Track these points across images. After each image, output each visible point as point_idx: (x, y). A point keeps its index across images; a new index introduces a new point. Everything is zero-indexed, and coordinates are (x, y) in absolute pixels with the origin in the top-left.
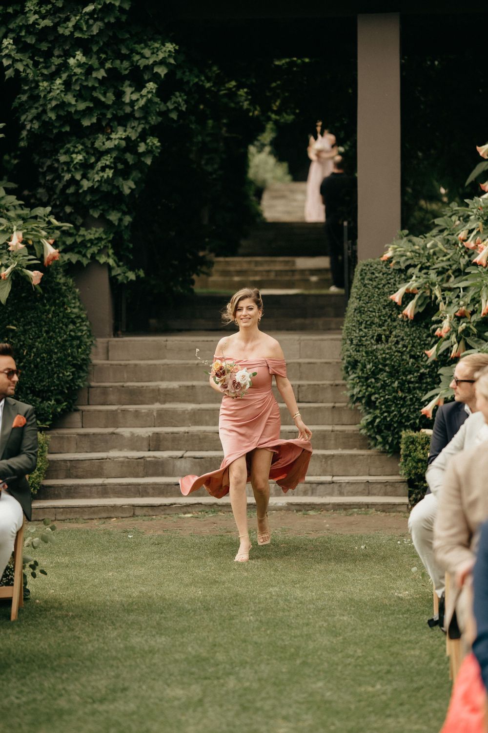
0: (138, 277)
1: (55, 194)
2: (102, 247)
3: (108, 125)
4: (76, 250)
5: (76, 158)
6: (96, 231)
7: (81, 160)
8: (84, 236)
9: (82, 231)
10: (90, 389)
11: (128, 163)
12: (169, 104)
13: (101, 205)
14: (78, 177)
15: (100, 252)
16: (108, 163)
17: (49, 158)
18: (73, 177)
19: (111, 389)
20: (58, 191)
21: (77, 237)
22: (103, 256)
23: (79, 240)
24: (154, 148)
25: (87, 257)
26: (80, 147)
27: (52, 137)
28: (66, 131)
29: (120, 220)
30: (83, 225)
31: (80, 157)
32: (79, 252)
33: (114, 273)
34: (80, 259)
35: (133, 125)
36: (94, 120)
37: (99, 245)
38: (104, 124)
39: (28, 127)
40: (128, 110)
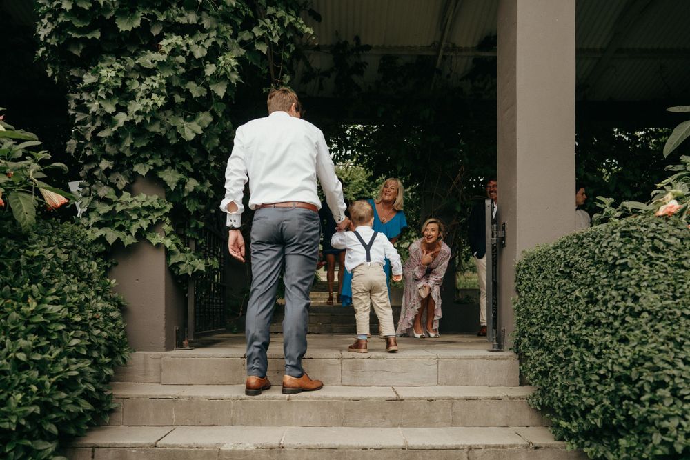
0: (209, 268)
1: (87, 142)
2: (154, 221)
3: (161, 35)
4: (117, 225)
6: (147, 199)
7: (115, 82)
8: (127, 203)
9: (126, 196)
10: (96, 450)
11: (191, 94)
12: (255, 30)
13: (151, 158)
14: (111, 109)
15: (152, 228)
16: (156, 85)
19: (133, 451)
20: (88, 137)
21: (118, 204)
22: (158, 235)
23: (119, 208)
24: (229, 70)
25: (132, 235)
26: (117, 66)
27: (77, 53)
28: (93, 38)
29: (182, 183)
30: (128, 188)
32: (121, 228)
33: (173, 260)
34: (121, 237)
35: (199, 39)
36: (138, 23)
37: (150, 218)
38: (155, 32)
39: (42, 38)
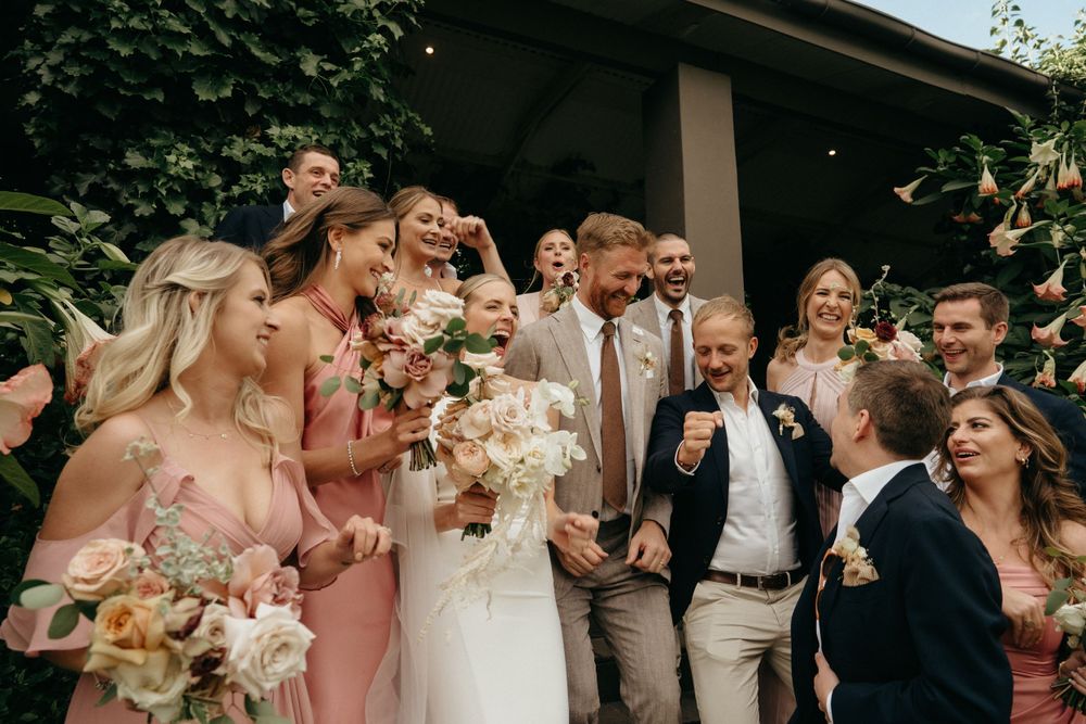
3: (258, 116)
5: (176, 164)
7: (187, 173)
14: (176, 209)
17: (95, 172)
18: (162, 209)
27: (110, 114)
28: (154, 100)
31: (189, 164)
36: (227, 92)
38: (250, 111)
40: (306, 99)
